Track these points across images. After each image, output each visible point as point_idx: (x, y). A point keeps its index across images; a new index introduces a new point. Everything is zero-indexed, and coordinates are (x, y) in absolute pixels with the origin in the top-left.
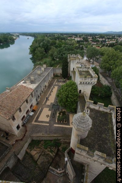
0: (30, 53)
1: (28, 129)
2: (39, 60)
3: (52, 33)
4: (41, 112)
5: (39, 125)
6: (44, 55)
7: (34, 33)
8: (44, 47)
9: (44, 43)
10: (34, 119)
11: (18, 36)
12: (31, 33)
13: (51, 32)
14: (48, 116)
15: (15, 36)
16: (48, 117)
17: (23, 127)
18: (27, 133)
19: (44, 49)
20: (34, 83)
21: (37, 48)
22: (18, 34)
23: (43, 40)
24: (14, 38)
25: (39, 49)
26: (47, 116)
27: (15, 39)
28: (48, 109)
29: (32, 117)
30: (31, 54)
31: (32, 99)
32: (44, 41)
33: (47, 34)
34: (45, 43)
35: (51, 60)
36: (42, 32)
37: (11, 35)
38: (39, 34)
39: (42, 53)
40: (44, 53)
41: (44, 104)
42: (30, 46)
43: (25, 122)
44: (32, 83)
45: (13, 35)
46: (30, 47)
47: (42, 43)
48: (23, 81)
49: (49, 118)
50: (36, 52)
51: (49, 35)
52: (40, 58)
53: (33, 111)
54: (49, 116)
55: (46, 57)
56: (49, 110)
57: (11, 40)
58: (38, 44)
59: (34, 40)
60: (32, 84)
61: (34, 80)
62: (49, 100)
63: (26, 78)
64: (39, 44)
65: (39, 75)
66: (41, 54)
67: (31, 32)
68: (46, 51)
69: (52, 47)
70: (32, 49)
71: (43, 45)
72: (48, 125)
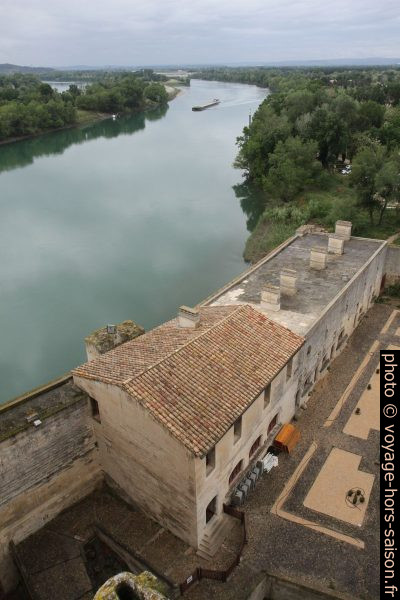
0: (238, 159)
1: (253, 535)
2: (285, 200)
3: (353, 69)
4: (316, 465)
5: (310, 531)
6: (315, 174)
7: (262, 68)
8: (318, 133)
9: (322, 115)
10: (281, 490)
11: (186, 83)
12: (244, 69)
13: (350, 64)
14: (355, 497)
15: (172, 81)
16: (354, 502)
17: (228, 518)
18: (248, 553)
19: (317, 143)
20: (295, 308)
21: (282, 137)
22: (185, 75)
23: (317, 102)
24: (169, 90)
25: (294, 143)
26: (350, 493)
27: (173, 96)
28: (356, 460)
29: (272, 480)
30: (243, 165)
31: (285, 385)
32: (325, 106)
33: (329, 71)
34: (330, 114)
35: (358, 205)
36: (298, 65)
37: (157, 78)
38: (286, 71)
39: (304, 163)
40: (317, 164)
41: (333, 427)
42: (246, 130)
43: (240, 494)
44: (284, 307)
45: (165, 79)
46: (243, 135)
47: (307, 118)
48: (240, 291)
49: (364, 507)
50: (272, 157)
51: (339, 78)
52: (291, 188)
53: (277, 449)
54: (362, 500)
55: (324, 187)
56: (363, 466)
57: (154, 99)
58: (285, 118)
59: (266, 102)
60: (288, 313)
61: (293, 291)
62: (358, 412)
63: (251, 279)
64: (293, 120)
65: (318, 272)
66: (301, 171)
67: (245, 65)
68: (323, 158)
69: (363, 137)
70: (255, 145)
71: (315, 126)
72: (361, 545)
